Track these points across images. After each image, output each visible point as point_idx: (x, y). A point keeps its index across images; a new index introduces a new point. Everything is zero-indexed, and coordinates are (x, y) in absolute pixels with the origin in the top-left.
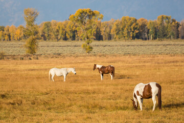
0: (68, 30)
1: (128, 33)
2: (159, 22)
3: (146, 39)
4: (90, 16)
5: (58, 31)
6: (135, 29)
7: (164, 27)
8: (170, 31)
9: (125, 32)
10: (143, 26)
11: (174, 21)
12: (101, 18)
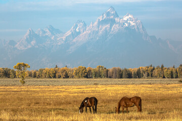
1: (82, 74)
2: (97, 69)
3: (90, 78)
5: (46, 73)
6: (85, 72)
7: (100, 72)
8: (103, 74)
9: (80, 74)
11: (105, 68)
12: (29, 67)
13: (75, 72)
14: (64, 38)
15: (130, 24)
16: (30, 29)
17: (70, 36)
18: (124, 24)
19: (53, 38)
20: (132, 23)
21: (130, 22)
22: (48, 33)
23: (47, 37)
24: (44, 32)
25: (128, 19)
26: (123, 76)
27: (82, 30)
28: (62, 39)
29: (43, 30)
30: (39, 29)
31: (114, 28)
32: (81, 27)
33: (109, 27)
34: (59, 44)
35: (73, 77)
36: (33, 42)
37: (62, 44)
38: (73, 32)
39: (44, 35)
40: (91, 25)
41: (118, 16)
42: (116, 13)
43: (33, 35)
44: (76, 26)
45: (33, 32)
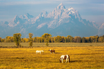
0: (41, 39)
2: (68, 37)
3: (64, 42)
4: (48, 36)
5: (38, 40)
6: (61, 39)
8: (71, 40)
9: (58, 40)
10: (63, 39)
11: (72, 37)
12: (51, 36)
13: (55, 39)
14: (35, 20)
15: (72, 12)
16: (16, 15)
18: (68, 13)
19: (29, 20)
20: (73, 12)
21: (72, 11)
22: (26, 18)
23: (25, 20)
24: (24, 17)
25: (71, 10)
26: (83, 41)
27: (45, 16)
29: (23, 16)
30: (21, 15)
31: (63, 15)
32: (44, 14)
33: (60, 14)
34: (32, 24)
35: (53, 42)
36: (18, 23)
37: (34, 24)
38: (40, 17)
39: (24, 19)
40: (50, 13)
41: (65, 8)
42: (64, 7)
43: (18, 19)
44: (42, 13)
45: (18, 17)
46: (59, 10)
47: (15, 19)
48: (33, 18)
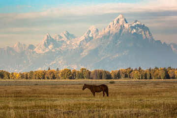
13: (61, 73)
16: (48, 34)
17: (83, 41)
18: (132, 30)
19: (68, 43)
20: (140, 29)
21: (138, 28)
22: (64, 38)
23: (63, 41)
24: (61, 37)
25: (136, 26)
27: (94, 36)
28: (77, 44)
29: (59, 35)
30: (56, 35)
31: (123, 34)
32: (94, 32)
33: (119, 32)
34: (74, 48)
36: (51, 47)
37: (77, 48)
38: (87, 37)
39: (61, 40)
40: (103, 31)
41: (127, 23)
42: (125, 20)
43: (50, 40)
44: (90, 31)
45: (50, 38)
46: (117, 25)
47: (46, 41)
48: (76, 38)
